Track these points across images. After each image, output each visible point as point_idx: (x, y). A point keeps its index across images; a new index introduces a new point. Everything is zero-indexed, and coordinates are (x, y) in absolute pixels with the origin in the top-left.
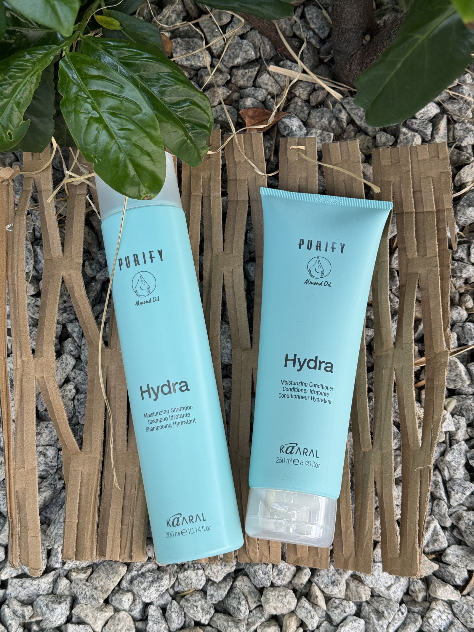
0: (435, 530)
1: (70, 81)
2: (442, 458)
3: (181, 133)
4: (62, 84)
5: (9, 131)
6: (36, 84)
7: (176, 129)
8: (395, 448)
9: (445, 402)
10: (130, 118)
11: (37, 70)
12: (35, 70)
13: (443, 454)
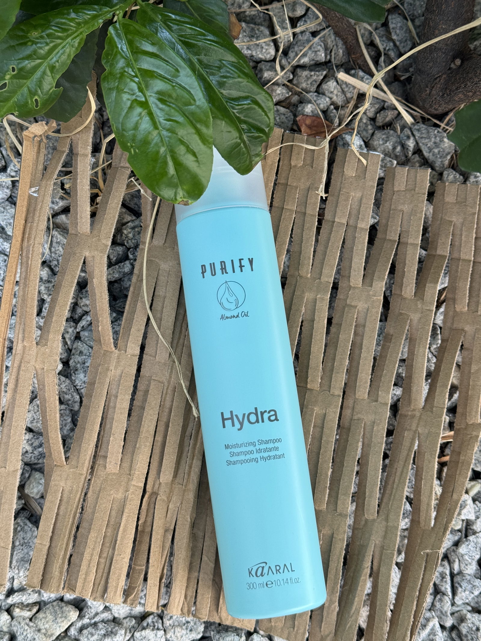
0: (432, 629)
1: (118, 52)
2: (454, 548)
3: (235, 134)
4: (107, 55)
5: (36, 97)
6: (77, 49)
7: (230, 129)
8: (404, 527)
9: (468, 484)
10: (181, 109)
11: (81, 33)
12: (78, 32)
13: (457, 544)
